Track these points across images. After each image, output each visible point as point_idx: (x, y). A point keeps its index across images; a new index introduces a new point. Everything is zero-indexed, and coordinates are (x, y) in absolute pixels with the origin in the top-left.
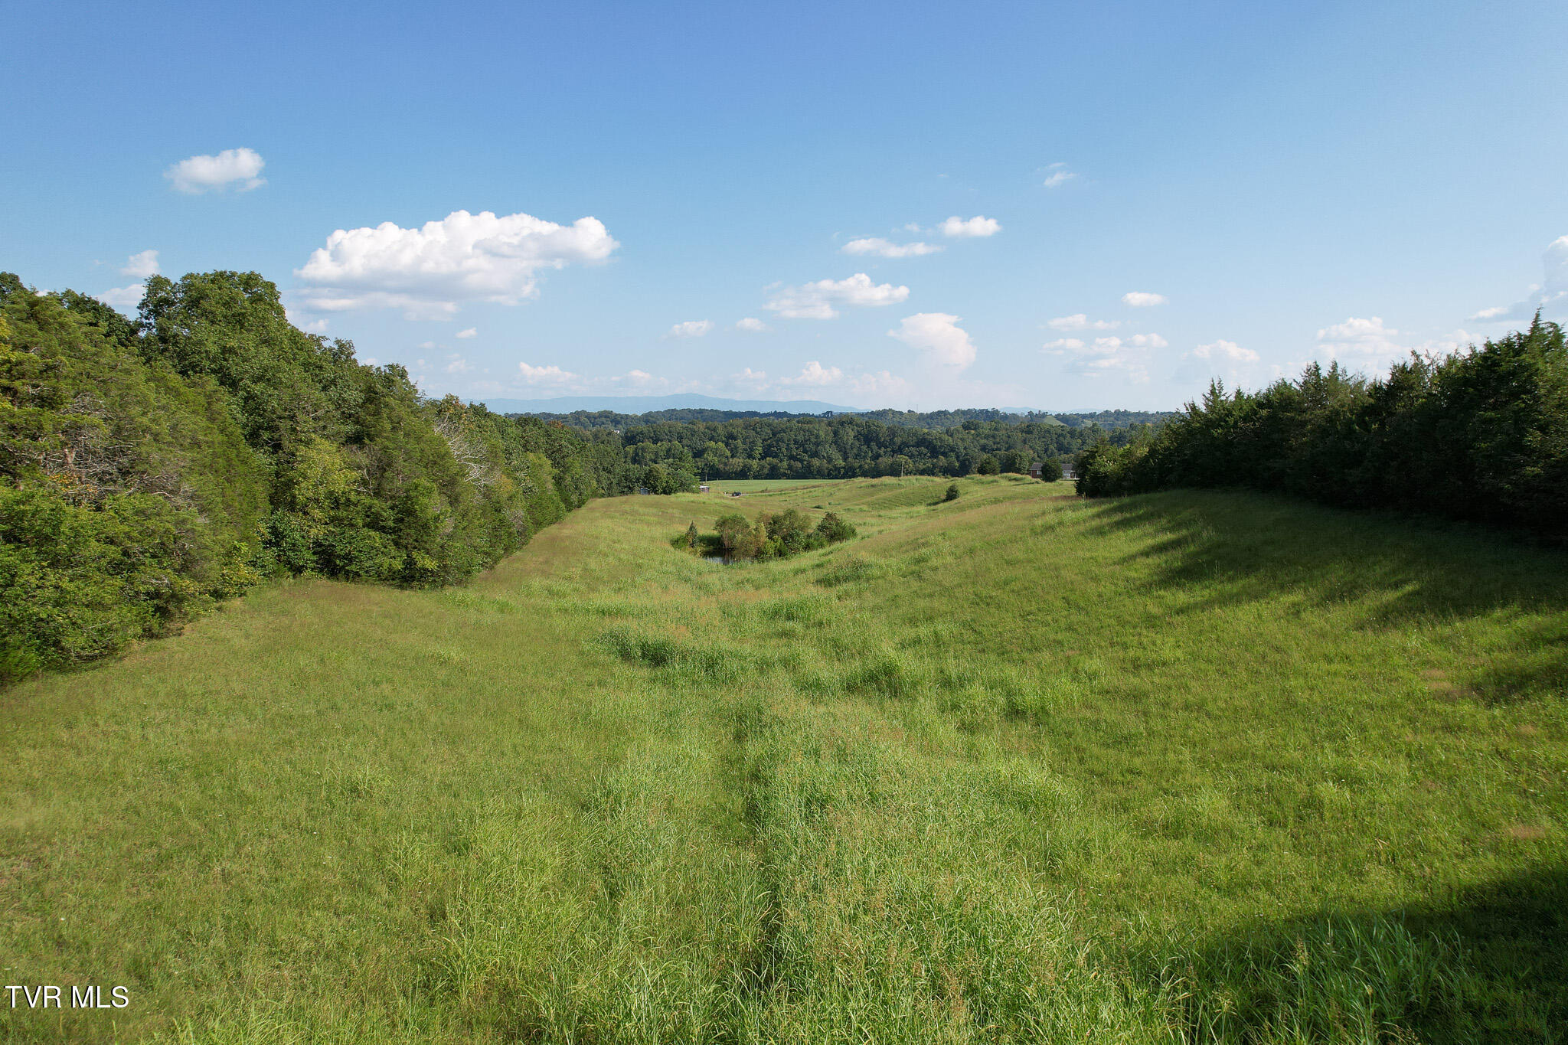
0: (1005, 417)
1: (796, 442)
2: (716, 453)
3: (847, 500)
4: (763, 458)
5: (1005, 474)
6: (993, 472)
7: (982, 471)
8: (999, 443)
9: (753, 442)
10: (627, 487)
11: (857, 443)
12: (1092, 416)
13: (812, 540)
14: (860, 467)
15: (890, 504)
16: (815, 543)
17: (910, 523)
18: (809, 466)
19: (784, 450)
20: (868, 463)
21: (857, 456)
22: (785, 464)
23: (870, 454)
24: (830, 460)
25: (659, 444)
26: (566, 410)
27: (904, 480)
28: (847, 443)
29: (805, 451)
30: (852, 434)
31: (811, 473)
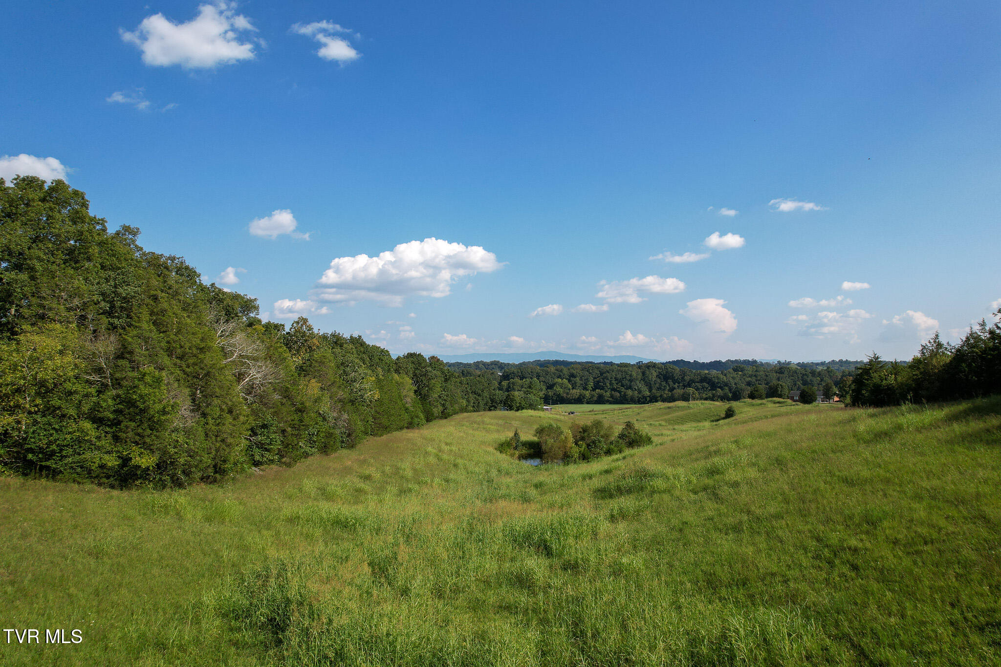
0: (762, 364)
1: (616, 379)
2: (562, 386)
3: (651, 417)
4: (594, 390)
5: (770, 399)
6: (761, 397)
7: (752, 396)
8: (760, 380)
9: (587, 379)
10: (492, 406)
11: (659, 380)
12: (823, 364)
13: (612, 447)
14: (661, 396)
15: (682, 420)
16: (616, 449)
17: (696, 433)
18: (625, 395)
19: (608, 384)
20: (667, 393)
21: (659, 389)
22: (608, 394)
23: (668, 388)
24: (640, 392)
25: (524, 380)
26: (471, 361)
27: (692, 403)
28: (652, 380)
29: (623, 386)
30: (655, 374)
31: (627, 400)
